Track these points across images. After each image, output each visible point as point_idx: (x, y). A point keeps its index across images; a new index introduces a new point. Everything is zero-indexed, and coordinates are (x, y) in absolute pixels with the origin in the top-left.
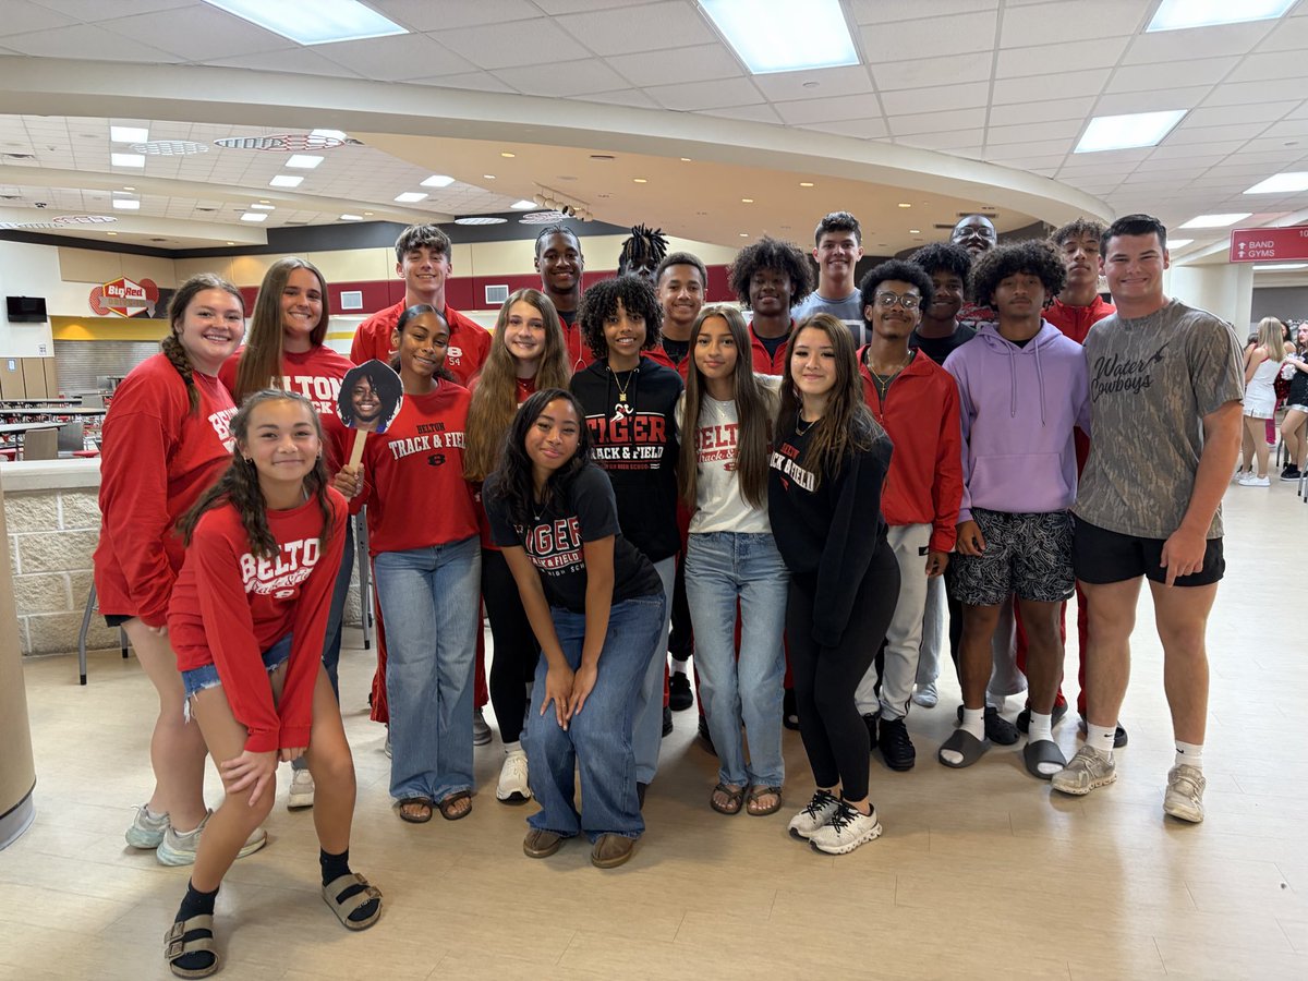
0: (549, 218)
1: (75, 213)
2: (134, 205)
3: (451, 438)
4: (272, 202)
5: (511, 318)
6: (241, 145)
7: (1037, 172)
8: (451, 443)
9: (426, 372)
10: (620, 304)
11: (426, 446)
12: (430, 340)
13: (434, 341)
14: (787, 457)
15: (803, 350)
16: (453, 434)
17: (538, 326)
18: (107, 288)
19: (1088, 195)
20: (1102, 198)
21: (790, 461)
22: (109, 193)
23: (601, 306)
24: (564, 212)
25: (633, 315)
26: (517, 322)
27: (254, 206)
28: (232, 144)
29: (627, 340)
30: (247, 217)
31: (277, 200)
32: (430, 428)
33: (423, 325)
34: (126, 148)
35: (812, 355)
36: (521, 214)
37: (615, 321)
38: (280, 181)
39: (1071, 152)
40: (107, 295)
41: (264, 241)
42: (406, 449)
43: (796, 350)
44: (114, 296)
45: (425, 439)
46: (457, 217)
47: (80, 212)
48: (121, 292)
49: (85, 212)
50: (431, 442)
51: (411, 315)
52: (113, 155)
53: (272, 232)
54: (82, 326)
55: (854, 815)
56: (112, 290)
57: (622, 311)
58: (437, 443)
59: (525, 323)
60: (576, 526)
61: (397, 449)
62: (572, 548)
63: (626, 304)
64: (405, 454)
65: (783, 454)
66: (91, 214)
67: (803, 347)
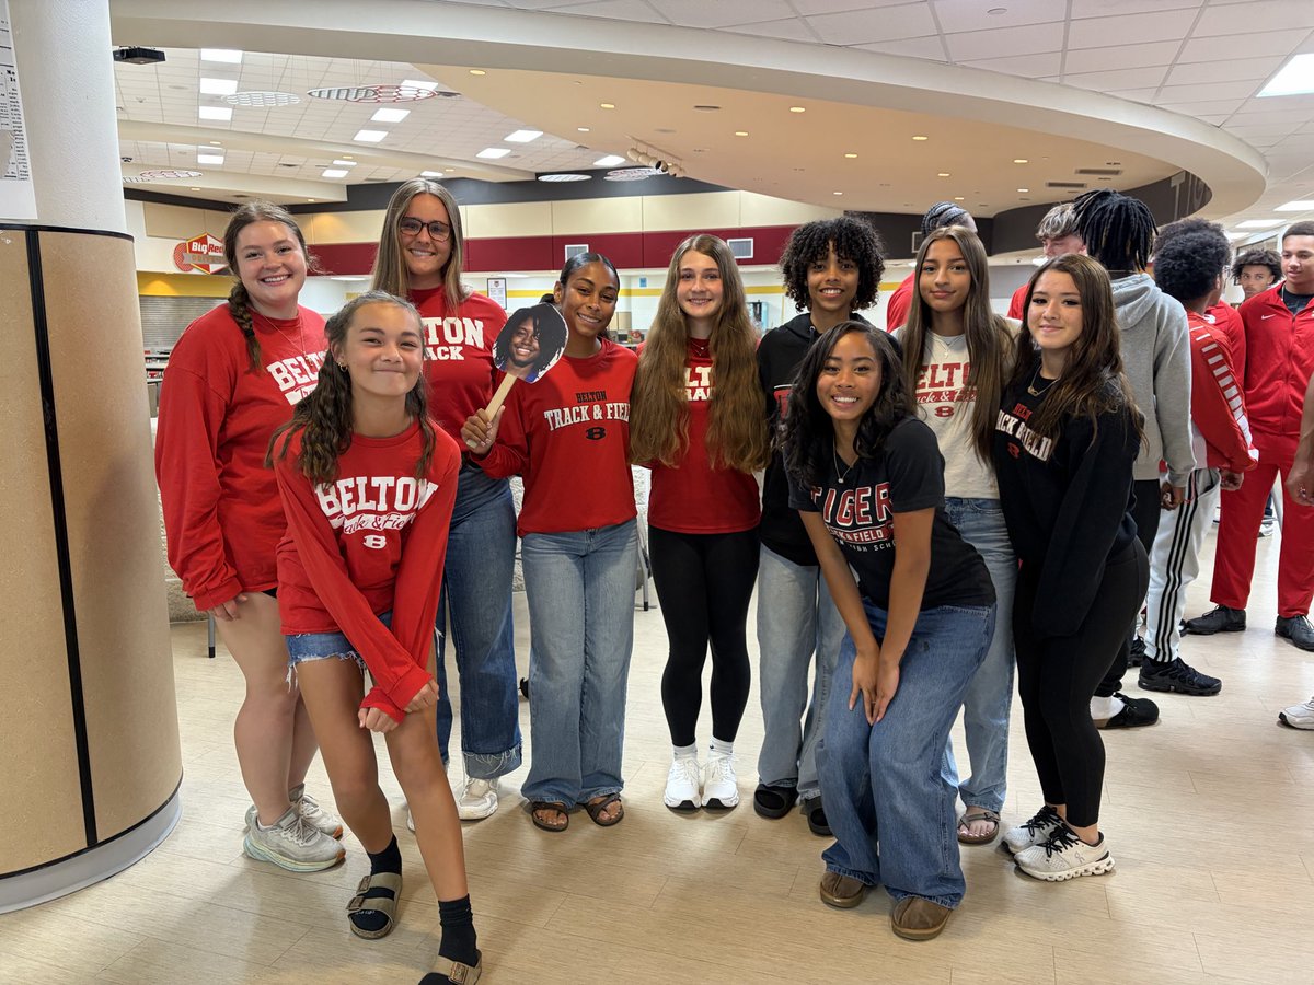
0: (634, 175)
1: (163, 169)
2: (218, 160)
3: (613, 409)
4: (355, 158)
5: (682, 273)
6: (334, 96)
7: (1204, 119)
8: (613, 414)
9: (591, 332)
10: (831, 248)
11: (585, 417)
12: (596, 295)
13: (601, 295)
14: (1021, 420)
15: (1041, 297)
16: (616, 405)
17: (713, 277)
18: (190, 244)
19: (1248, 146)
20: (1262, 150)
21: (1023, 424)
22: (193, 147)
23: (809, 248)
24: (658, 167)
25: (845, 262)
26: (689, 275)
27: (337, 162)
28: (325, 95)
29: (833, 292)
30: (329, 174)
31: (357, 155)
32: (590, 397)
33: (589, 278)
34: (215, 101)
35: (1052, 302)
36: (605, 171)
37: (820, 268)
38: (365, 136)
39: (1253, 96)
40: (191, 251)
41: (344, 198)
42: (563, 419)
43: (1035, 297)
44: (197, 252)
45: (584, 409)
46: (538, 175)
47: (165, 167)
48: (204, 249)
49: (169, 167)
50: (590, 412)
51: (575, 265)
52: (201, 108)
53: (351, 189)
54: (166, 282)
55: (1073, 841)
56: (195, 246)
57: (833, 257)
58: (598, 414)
59: (698, 276)
60: (884, 495)
61: (553, 418)
62: (876, 522)
63: (837, 248)
64: (562, 425)
65: (1015, 416)
66: (175, 168)
67: (1041, 293)
